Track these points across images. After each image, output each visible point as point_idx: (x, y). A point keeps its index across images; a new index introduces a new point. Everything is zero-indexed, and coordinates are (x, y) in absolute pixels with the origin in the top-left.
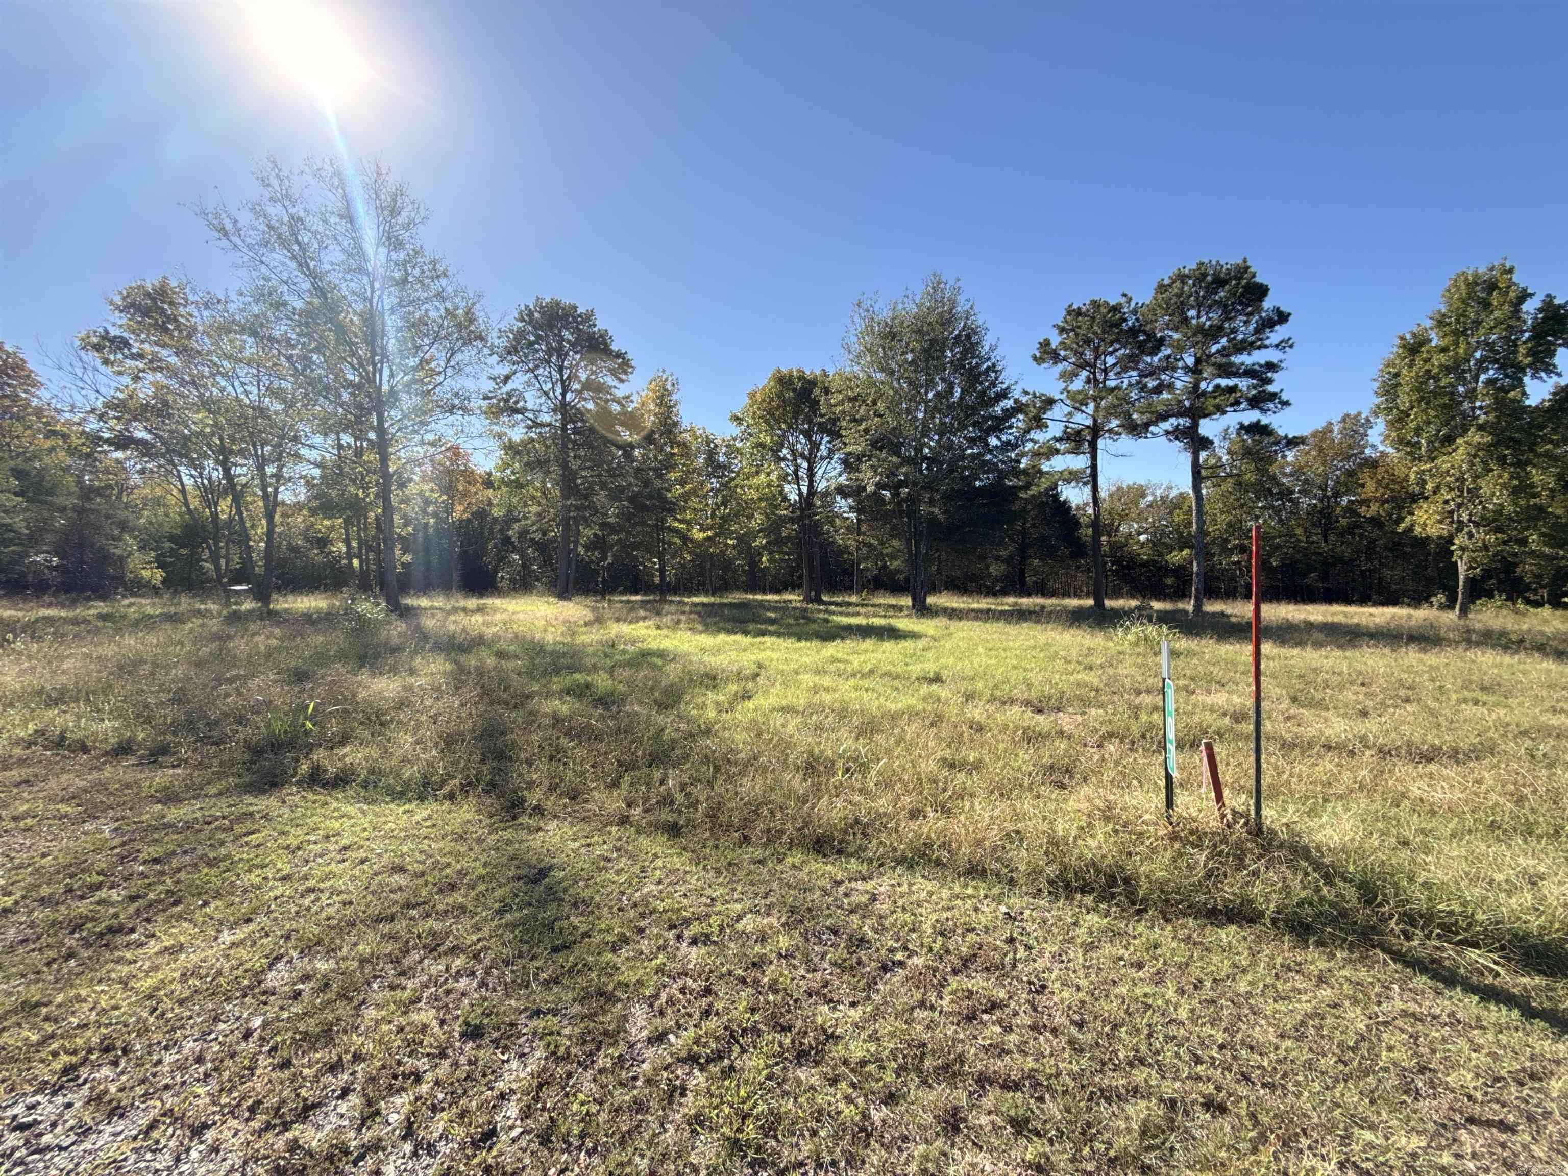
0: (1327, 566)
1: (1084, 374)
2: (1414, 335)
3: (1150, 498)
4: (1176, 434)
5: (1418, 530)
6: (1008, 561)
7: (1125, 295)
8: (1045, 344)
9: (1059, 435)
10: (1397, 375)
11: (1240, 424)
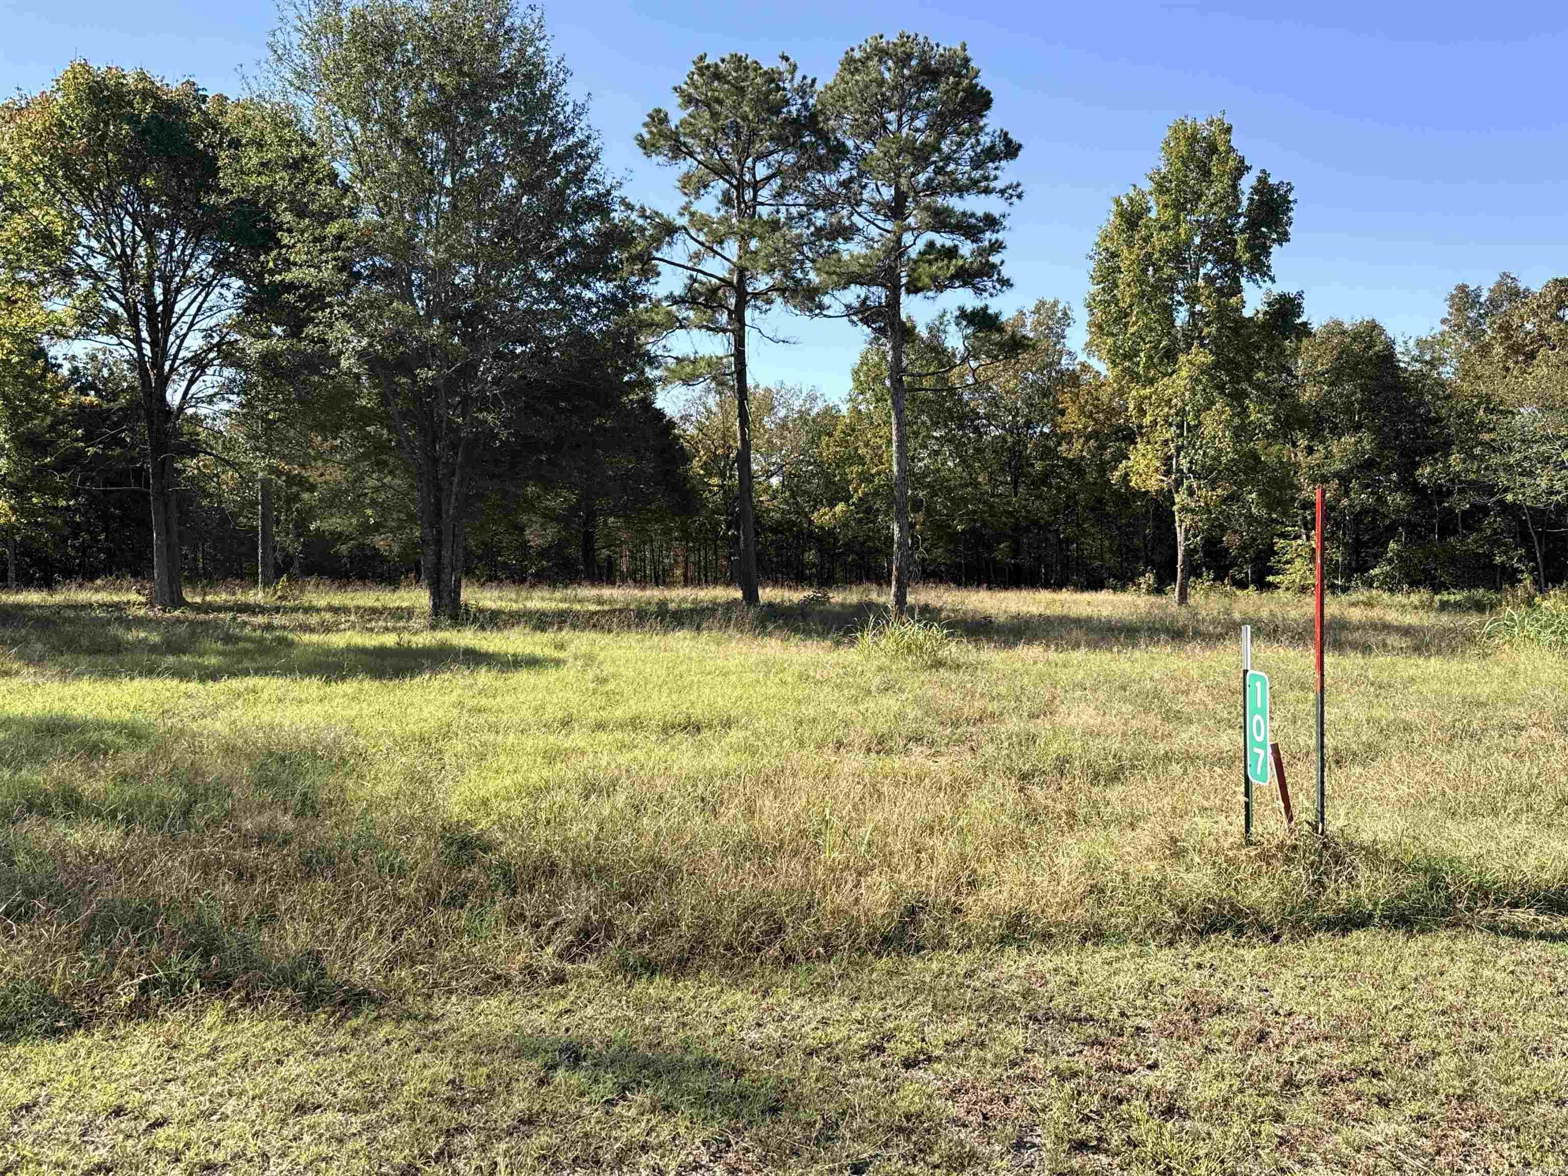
0: (1019, 532)
1: (719, 186)
2: (1132, 201)
3: (782, 413)
4: (864, 313)
5: (1134, 482)
6: (563, 519)
7: (785, 58)
8: (658, 118)
9: (678, 291)
10: (1114, 255)
11: (962, 310)
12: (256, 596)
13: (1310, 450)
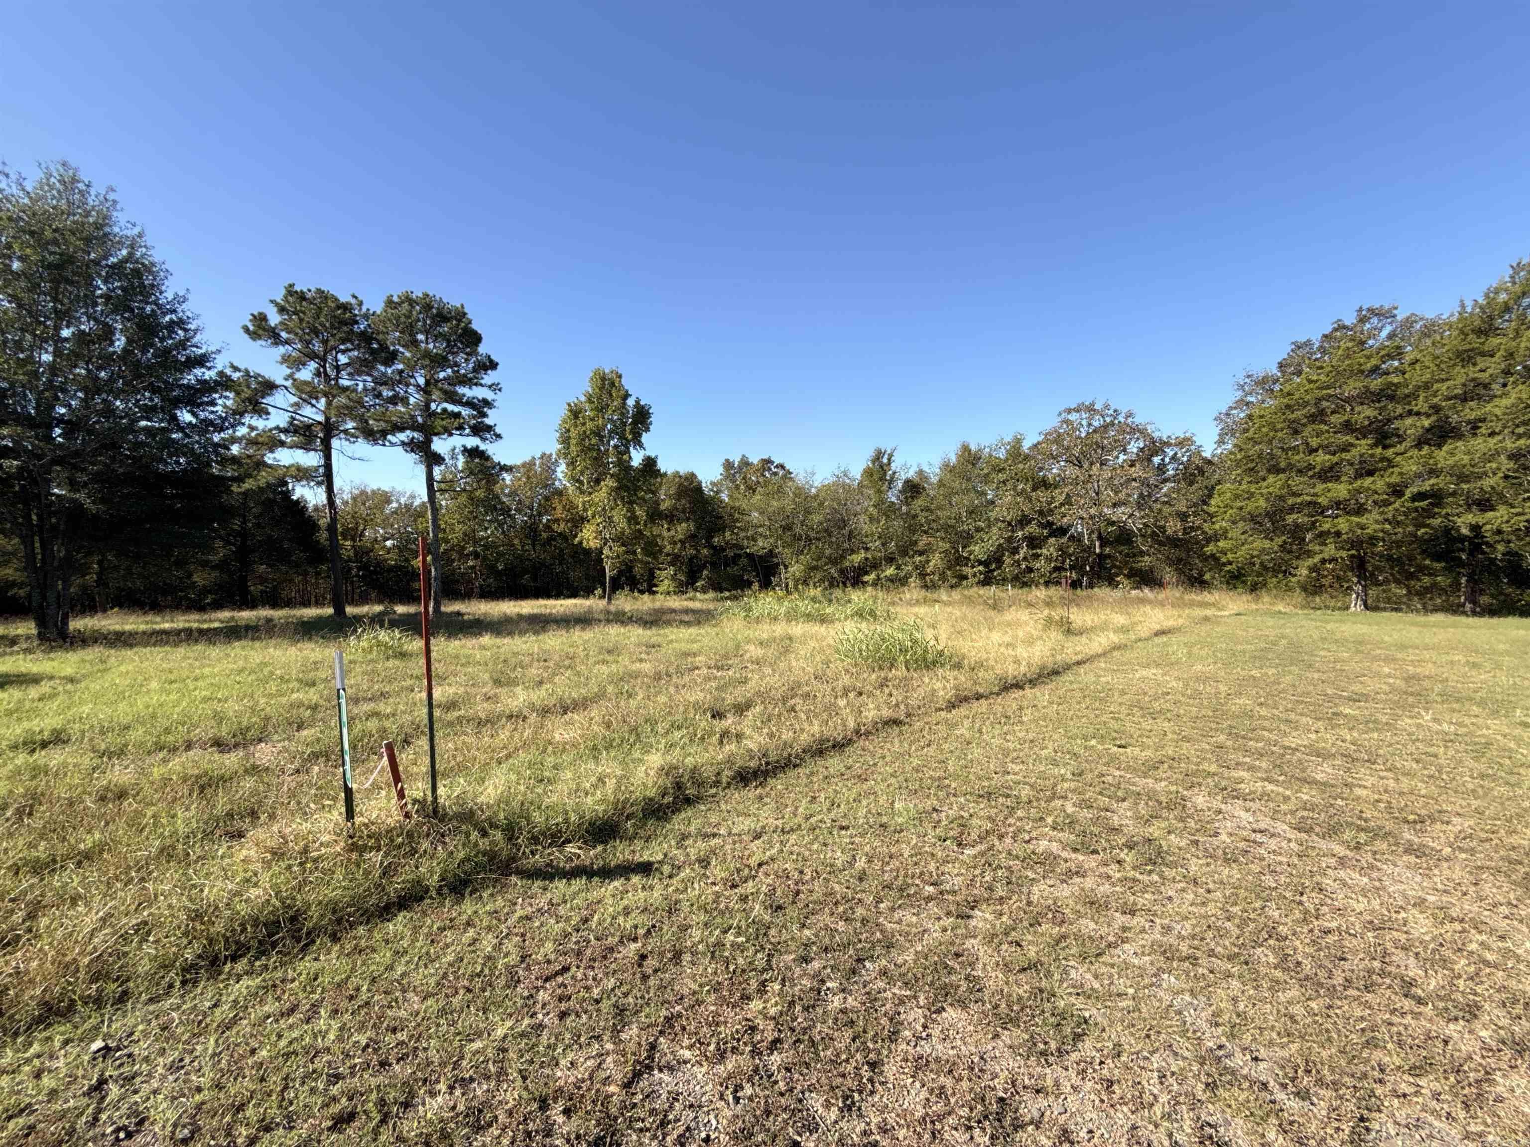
0: (536, 568)
1: (312, 365)
2: (576, 405)
3: (395, 505)
4: (411, 446)
5: (585, 544)
7: (354, 297)
8: (260, 319)
9: (283, 424)
10: (568, 431)
11: (464, 446)
13: (669, 530)
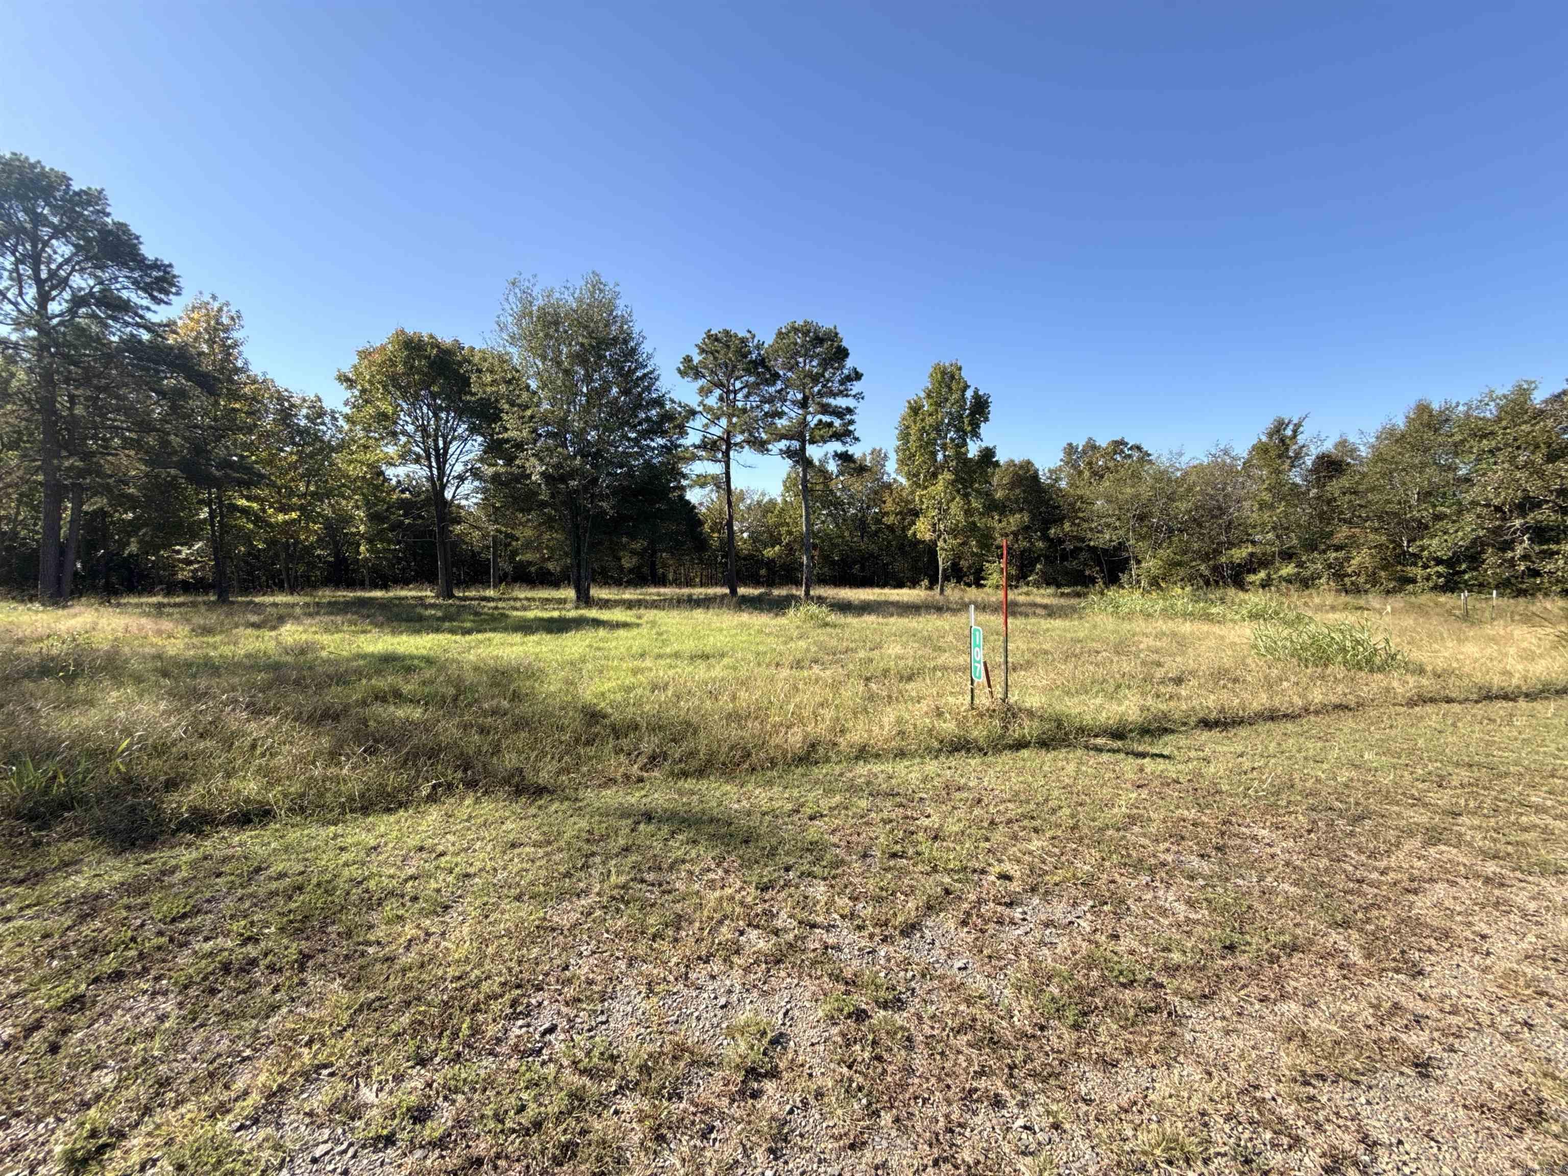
0: (865, 558)
1: (717, 392)
2: (915, 402)
3: (749, 502)
4: (788, 453)
5: (919, 536)
6: (640, 554)
7: (749, 332)
8: (688, 360)
9: (698, 442)
10: (908, 427)
11: (835, 452)
12: (490, 593)
13: (1000, 521)
